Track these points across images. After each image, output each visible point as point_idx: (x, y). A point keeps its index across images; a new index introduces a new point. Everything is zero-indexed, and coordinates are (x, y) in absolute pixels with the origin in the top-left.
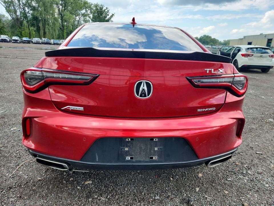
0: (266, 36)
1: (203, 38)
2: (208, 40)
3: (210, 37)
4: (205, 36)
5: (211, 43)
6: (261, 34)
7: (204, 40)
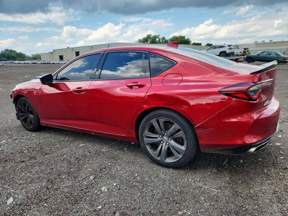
0: (73, 49)
1: (5, 52)
2: (14, 55)
3: (14, 52)
4: (7, 50)
5: (19, 58)
6: (68, 48)
7: (7, 55)
